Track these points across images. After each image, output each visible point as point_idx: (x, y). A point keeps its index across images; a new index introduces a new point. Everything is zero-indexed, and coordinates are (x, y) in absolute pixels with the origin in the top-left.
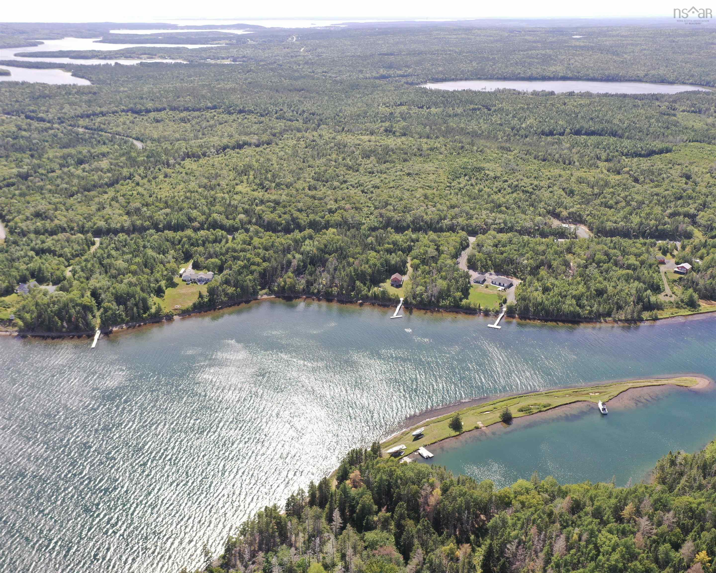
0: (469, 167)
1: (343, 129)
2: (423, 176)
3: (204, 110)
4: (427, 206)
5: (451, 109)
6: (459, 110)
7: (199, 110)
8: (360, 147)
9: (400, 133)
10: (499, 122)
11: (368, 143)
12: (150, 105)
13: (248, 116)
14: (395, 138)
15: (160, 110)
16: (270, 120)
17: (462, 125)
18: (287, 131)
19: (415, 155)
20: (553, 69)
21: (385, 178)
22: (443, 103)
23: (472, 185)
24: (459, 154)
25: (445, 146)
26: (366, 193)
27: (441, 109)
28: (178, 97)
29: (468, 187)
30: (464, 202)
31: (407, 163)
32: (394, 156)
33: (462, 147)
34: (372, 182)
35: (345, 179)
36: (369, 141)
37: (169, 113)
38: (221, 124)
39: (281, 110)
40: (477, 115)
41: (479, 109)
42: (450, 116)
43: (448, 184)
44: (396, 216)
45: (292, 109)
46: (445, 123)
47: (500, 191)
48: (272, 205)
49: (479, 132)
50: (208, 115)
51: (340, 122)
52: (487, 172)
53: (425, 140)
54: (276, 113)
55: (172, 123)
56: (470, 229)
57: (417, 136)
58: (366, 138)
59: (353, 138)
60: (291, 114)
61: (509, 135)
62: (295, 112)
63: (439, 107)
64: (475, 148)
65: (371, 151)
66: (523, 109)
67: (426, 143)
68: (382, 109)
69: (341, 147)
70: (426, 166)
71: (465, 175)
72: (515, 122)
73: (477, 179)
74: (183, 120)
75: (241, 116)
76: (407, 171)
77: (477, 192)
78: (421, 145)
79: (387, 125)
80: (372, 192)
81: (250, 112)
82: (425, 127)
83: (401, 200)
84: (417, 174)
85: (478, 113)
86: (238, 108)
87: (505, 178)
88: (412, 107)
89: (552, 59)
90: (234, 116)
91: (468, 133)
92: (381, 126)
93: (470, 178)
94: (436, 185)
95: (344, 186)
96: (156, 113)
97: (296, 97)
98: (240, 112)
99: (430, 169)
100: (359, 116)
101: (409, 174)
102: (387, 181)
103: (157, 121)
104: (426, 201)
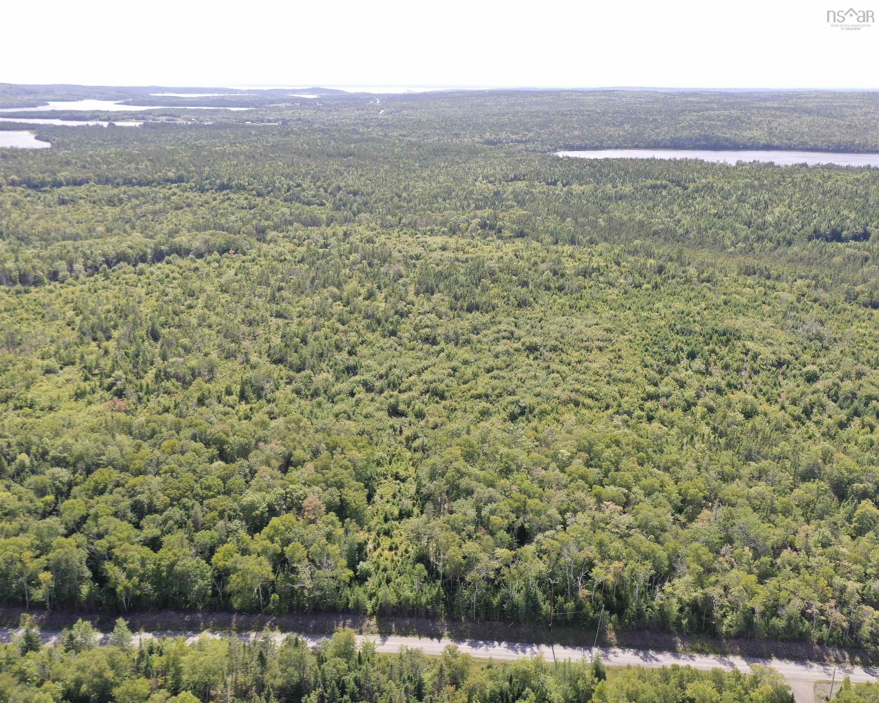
0: (698, 328)
1: (400, 219)
2: (574, 356)
3: (159, 184)
4: (599, 499)
5: (610, 186)
6: (628, 189)
7: (149, 183)
8: (418, 263)
9: (512, 231)
10: (713, 211)
11: (439, 252)
12: (63, 175)
13: (232, 196)
14: (500, 242)
15: (77, 183)
16: (271, 202)
17: (639, 217)
18: (291, 223)
19: (548, 288)
20: (747, 134)
21: (466, 362)
22: (593, 175)
23: (719, 391)
24: (656, 287)
25: (618, 264)
26: (402, 414)
27: (591, 186)
28: (130, 163)
29: (709, 398)
30: (725, 478)
31: (526, 312)
32: (495, 290)
33: (660, 270)
34: (427, 376)
35: (352, 360)
36: (444, 249)
37: (93, 189)
38: (177, 208)
39: (299, 185)
40: (664, 197)
41: (665, 187)
42: (610, 199)
43: (651, 389)
44: (484, 557)
45: (319, 184)
46: (603, 212)
47: (807, 412)
48: (64, 474)
49: (681, 231)
50: (163, 191)
51: (399, 207)
52: (750, 344)
53: (568, 249)
54: (288, 190)
55: (88, 207)
56: (779, 623)
57: (548, 239)
58: (438, 240)
59: (410, 239)
60: (313, 193)
61: (746, 239)
62: (322, 190)
63: (587, 183)
64: (692, 271)
65: (441, 276)
66: (752, 186)
67: (571, 256)
68: (481, 185)
69: (376, 261)
70: (578, 322)
71: (692, 356)
72: (746, 210)
73: (726, 367)
74: (110, 202)
75: (220, 196)
76: (528, 340)
77: (740, 417)
78: (559, 262)
79: (486, 215)
80: (420, 415)
81: (241, 188)
82: (563, 219)
83: (506, 472)
84: (554, 349)
85: (664, 193)
86: (218, 182)
87: (810, 368)
88: (536, 183)
89: (742, 122)
90: (207, 196)
91: (655, 233)
92: (475, 217)
93: (707, 364)
94: (613, 389)
95: (344, 386)
96: (70, 187)
97: (334, 165)
98: (223, 187)
99: (589, 332)
100: (435, 197)
101: (532, 349)
102: (469, 371)
103: (63, 202)
104: (593, 473)
